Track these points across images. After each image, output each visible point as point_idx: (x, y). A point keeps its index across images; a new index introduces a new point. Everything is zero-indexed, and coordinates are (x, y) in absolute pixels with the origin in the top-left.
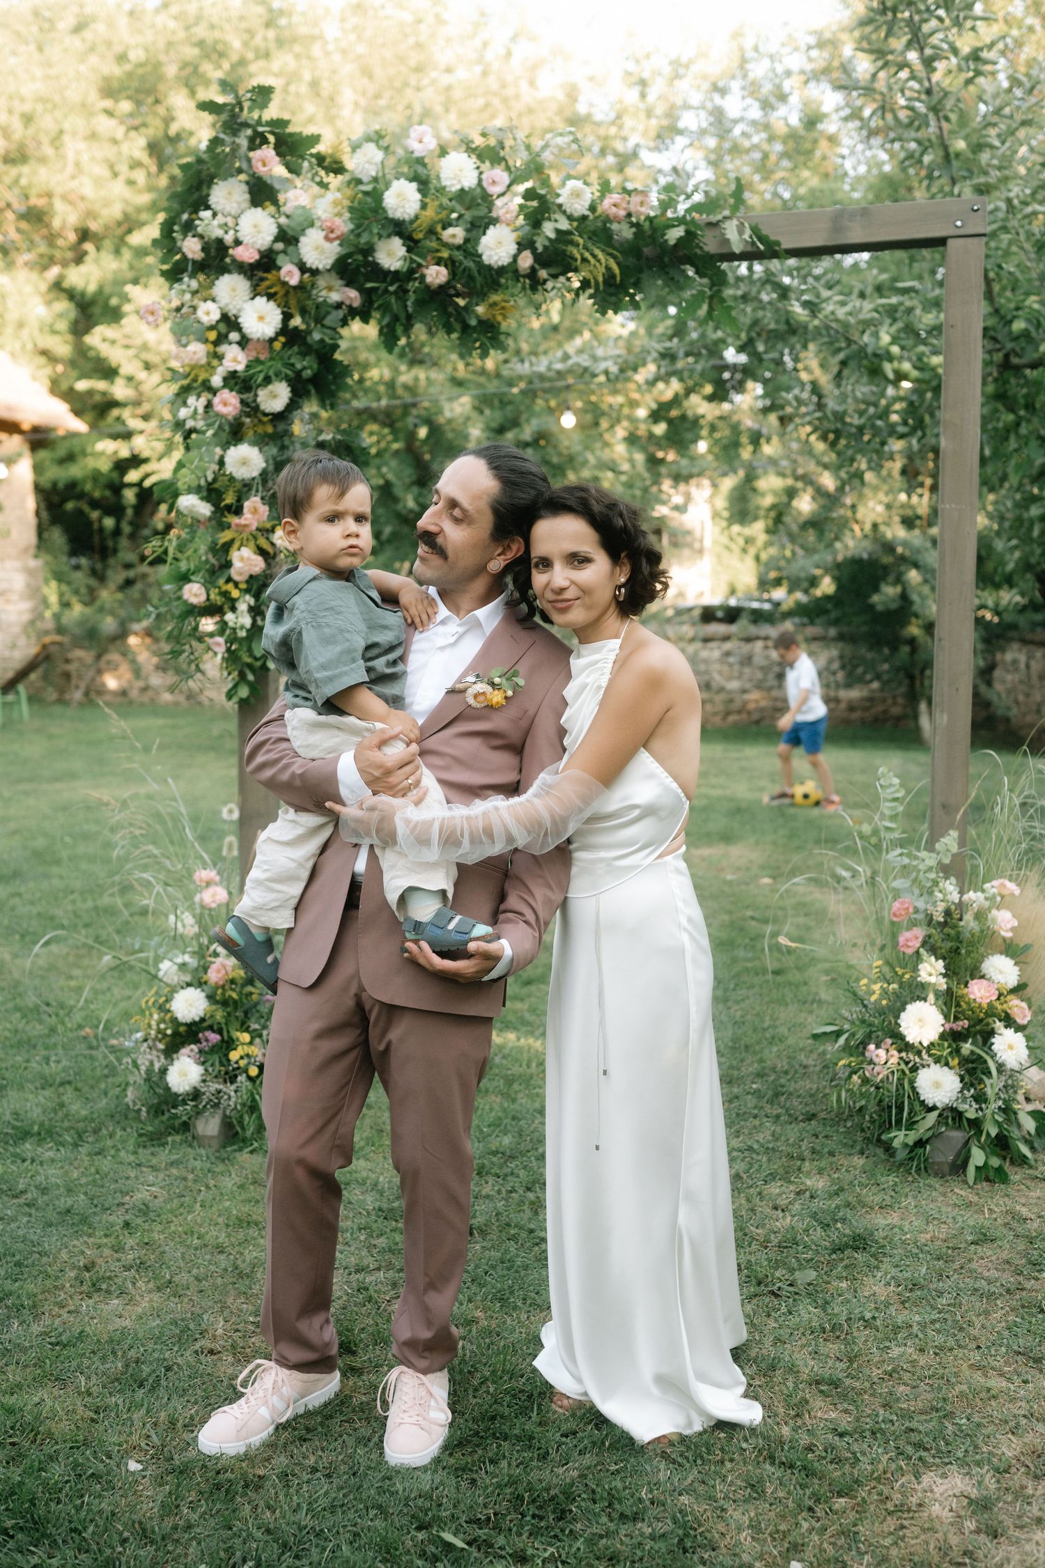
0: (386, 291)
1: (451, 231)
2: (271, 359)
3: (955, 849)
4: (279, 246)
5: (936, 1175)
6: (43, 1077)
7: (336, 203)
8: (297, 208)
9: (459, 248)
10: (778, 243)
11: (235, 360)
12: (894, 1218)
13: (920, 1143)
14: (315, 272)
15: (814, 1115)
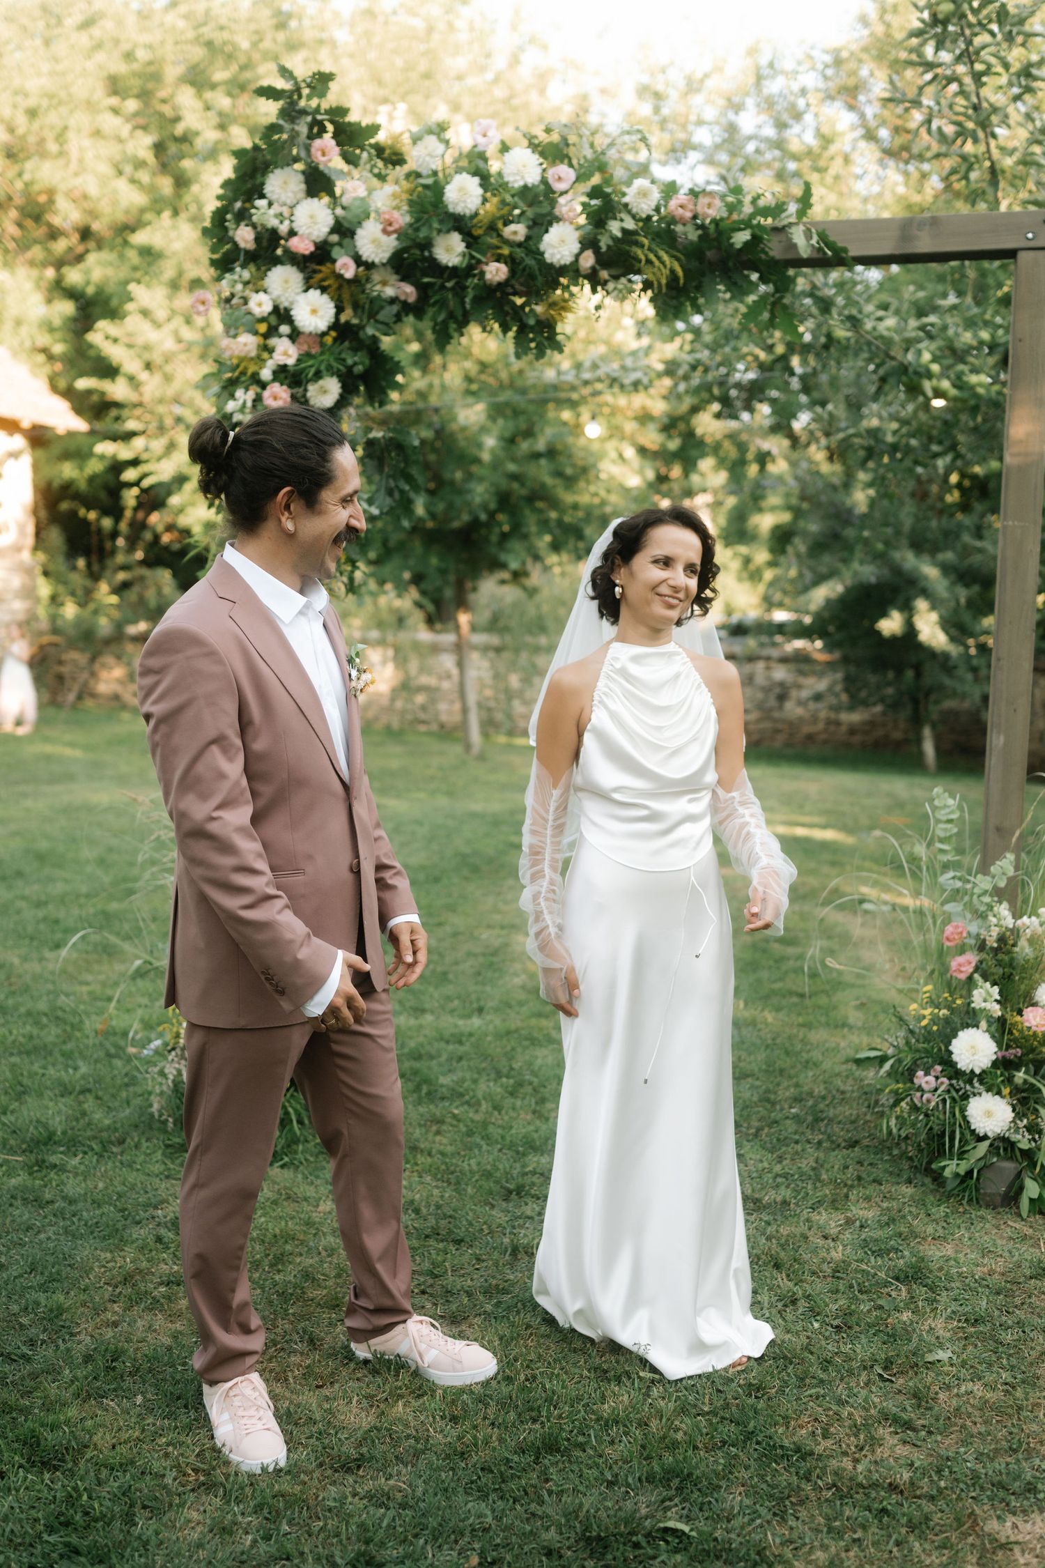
0: (443, 287)
1: (513, 227)
2: (322, 353)
3: (1011, 872)
4: (335, 238)
5: (987, 1206)
6: (61, 1083)
7: (394, 196)
8: (356, 199)
9: (520, 245)
10: (845, 250)
11: (286, 354)
12: (949, 1250)
13: (973, 1173)
14: (370, 266)
15: (857, 1142)
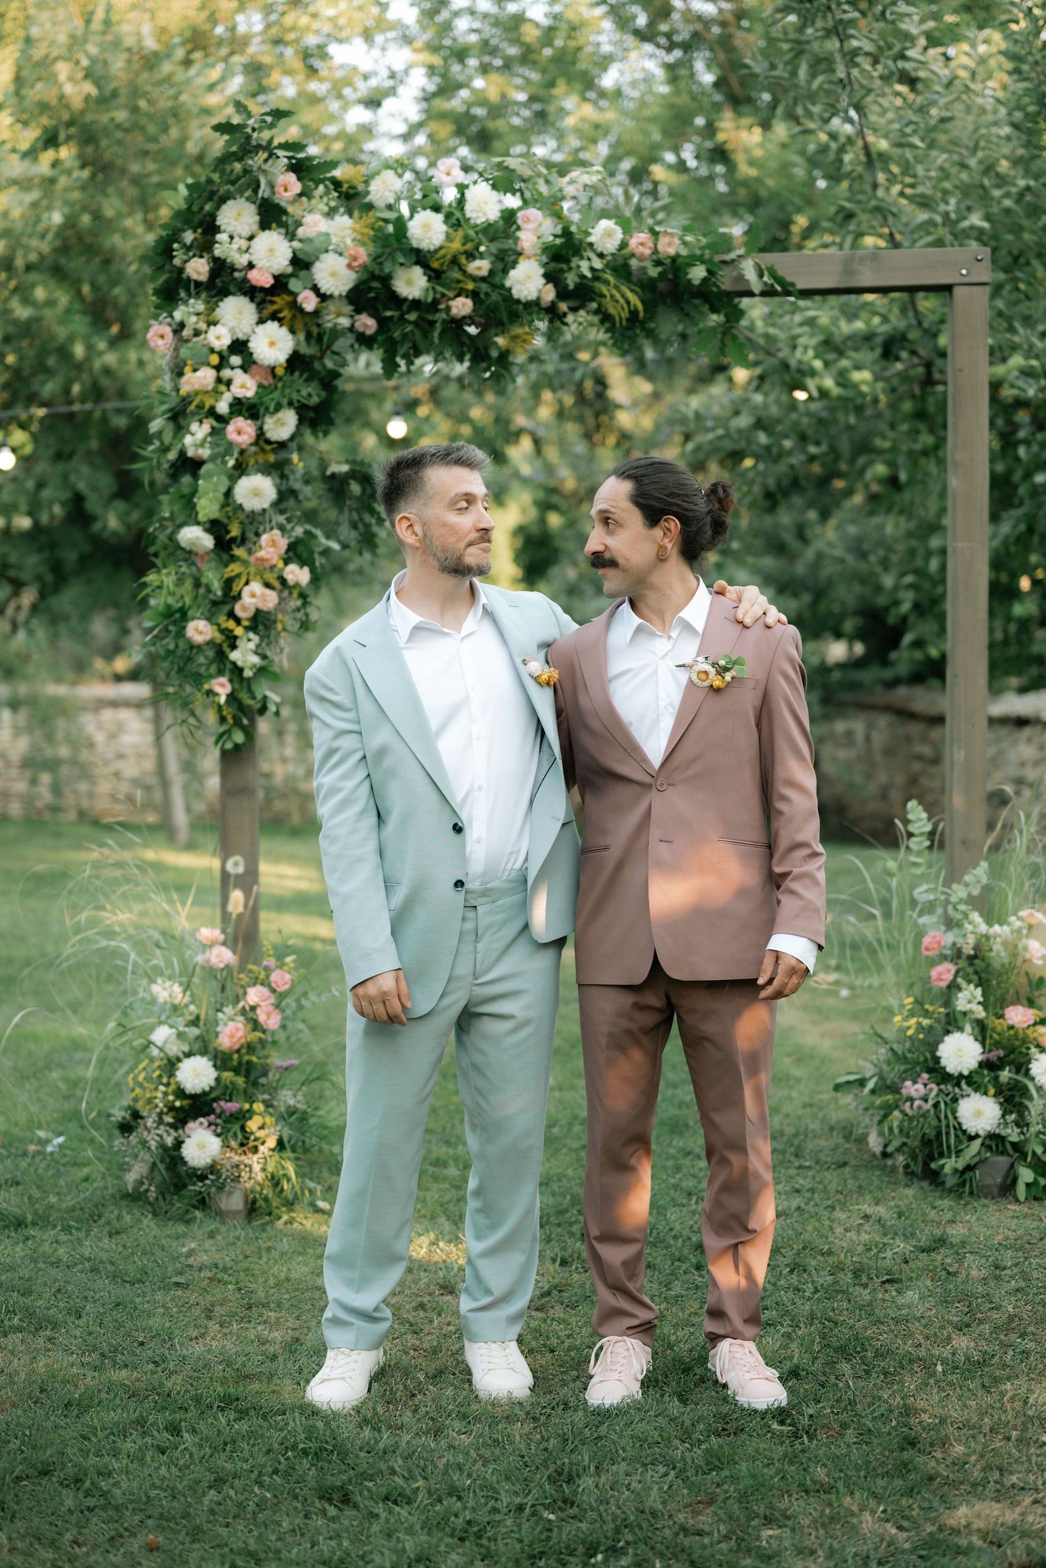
0: (402, 318)
1: (478, 263)
2: (278, 386)
3: (985, 880)
4: (292, 270)
5: (989, 1196)
9: (483, 279)
10: (793, 284)
13: (969, 1168)
